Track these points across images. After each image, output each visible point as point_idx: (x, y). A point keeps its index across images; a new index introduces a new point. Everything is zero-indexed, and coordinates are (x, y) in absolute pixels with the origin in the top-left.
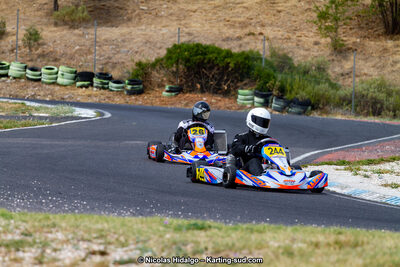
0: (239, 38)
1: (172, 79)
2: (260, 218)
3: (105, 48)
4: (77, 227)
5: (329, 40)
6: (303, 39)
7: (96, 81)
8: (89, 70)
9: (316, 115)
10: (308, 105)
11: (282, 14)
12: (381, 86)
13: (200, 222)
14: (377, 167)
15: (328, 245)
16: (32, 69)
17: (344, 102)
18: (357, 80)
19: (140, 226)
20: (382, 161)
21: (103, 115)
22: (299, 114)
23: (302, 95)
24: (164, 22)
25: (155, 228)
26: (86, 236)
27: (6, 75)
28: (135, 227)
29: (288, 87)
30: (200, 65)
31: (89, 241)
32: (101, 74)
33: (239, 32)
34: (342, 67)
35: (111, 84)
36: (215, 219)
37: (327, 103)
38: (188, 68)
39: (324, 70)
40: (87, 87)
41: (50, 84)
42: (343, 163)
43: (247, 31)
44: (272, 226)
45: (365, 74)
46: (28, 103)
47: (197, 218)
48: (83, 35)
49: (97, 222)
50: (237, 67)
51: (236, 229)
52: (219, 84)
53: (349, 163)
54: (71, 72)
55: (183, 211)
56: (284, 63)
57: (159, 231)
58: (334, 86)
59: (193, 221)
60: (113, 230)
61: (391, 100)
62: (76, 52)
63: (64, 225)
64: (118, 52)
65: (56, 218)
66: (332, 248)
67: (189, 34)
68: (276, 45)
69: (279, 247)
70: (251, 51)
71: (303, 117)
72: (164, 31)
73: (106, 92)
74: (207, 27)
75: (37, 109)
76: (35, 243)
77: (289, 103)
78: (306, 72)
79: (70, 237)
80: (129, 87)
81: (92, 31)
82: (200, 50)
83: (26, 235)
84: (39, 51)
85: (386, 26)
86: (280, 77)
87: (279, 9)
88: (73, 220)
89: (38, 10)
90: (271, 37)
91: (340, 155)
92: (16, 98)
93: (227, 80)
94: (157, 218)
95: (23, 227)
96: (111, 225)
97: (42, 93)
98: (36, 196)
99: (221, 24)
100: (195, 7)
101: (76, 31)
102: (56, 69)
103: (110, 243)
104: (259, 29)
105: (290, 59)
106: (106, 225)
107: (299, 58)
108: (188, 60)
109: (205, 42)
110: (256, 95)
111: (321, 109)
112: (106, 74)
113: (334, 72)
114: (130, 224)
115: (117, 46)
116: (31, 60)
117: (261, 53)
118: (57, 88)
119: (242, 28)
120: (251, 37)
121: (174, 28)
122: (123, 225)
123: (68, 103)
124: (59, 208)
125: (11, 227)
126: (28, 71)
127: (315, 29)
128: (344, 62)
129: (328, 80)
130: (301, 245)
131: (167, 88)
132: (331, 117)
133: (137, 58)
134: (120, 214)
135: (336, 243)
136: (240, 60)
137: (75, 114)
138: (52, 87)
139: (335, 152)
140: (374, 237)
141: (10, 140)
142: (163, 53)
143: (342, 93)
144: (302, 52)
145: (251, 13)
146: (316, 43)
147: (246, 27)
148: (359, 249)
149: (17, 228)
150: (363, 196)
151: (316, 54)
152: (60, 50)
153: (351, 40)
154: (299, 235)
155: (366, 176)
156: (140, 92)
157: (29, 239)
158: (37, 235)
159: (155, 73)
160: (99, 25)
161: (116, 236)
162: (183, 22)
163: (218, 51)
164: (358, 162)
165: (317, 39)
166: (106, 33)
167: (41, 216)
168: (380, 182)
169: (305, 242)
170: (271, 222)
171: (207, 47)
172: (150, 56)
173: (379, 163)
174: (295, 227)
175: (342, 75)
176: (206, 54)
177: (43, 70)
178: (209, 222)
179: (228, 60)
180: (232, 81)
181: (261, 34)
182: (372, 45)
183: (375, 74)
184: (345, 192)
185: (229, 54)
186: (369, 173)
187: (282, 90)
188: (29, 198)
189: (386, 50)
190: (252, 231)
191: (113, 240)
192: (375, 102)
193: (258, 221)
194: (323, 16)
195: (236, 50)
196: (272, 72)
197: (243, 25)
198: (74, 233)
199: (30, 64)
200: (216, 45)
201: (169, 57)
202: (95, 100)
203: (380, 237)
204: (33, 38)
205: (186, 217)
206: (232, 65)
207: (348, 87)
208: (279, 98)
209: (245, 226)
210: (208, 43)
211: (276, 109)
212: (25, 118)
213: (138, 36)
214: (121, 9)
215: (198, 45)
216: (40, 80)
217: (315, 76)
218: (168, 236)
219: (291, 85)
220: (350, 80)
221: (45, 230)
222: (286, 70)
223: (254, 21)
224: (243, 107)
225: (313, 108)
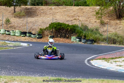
0: (72, 21)
3: (30, 24)
4: (22, 80)
5: (99, 21)
6: (91, 20)
7: (27, 34)
8: (25, 31)
9: (95, 44)
10: (93, 41)
11: (85, 13)
12: (116, 35)
13: (60, 78)
14: (114, 60)
17: (104, 40)
18: (108, 33)
20: (116, 58)
21: (30, 45)
22: (90, 44)
23: (91, 38)
24: (48, 16)
28: (40, 80)
29: (87, 36)
30: (60, 29)
32: (29, 32)
33: (71, 19)
34: (103, 29)
35: (32, 35)
36: (65, 77)
37: (99, 40)
38: (56, 30)
39: (98, 30)
40: (24, 36)
41: (13, 36)
42: (104, 59)
43: (74, 18)
45: (111, 31)
47: (59, 76)
48: (23, 20)
49: (28, 78)
50: (71, 30)
52: (65, 35)
53: (106, 59)
54: (20, 32)
55: (55, 75)
58: (101, 35)
59: (57, 78)
60: (33, 81)
61: (119, 39)
62: (21, 26)
63: (17, 79)
65: (15, 77)
67: (56, 19)
68: (83, 23)
70: (75, 25)
71: (91, 45)
72: (48, 19)
73: (31, 38)
74: (61, 17)
77: (87, 40)
78: (92, 31)
80: (38, 36)
81: (26, 19)
82: (59, 24)
84: (10, 25)
85: (117, 16)
86: (84, 32)
87: (84, 11)
88: (20, 78)
89: (9, 13)
90: (81, 20)
91: (103, 57)
92: (3, 40)
93: (68, 34)
94: (46, 77)
95: (5, 80)
96: (32, 79)
98: (9, 71)
99: (66, 16)
100: (58, 11)
101: (21, 19)
102: (15, 31)
104: (78, 18)
105: (87, 27)
106: (30, 79)
107: (90, 26)
108: (56, 28)
109: (61, 22)
110: (77, 38)
111: (97, 42)
113: (101, 31)
114: (38, 79)
116: (7, 28)
117: (78, 25)
118: (15, 37)
120: (75, 20)
121: (51, 18)
122: (36, 79)
123: (19, 42)
124: (16, 74)
125: (1, 80)
126: (6, 32)
127: (95, 17)
128: (104, 27)
129: (99, 33)
131: (49, 36)
132: (100, 45)
133: (40, 27)
134: (35, 76)
136: (72, 27)
137: (21, 45)
138: (14, 36)
140: (114, 82)
142: (48, 25)
143: (103, 37)
144: (91, 25)
145: (75, 13)
146: (95, 22)
149: (3, 81)
150: (111, 69)
151: (95, 25)
152: (16, 25)
153: (106, 20)
154: (91, 82)
155: (111, 63)
156: (41, 38)
159: (45, 32)
160: (28, 17)
162: (54, 16)
163: (65, 25)
164: (109, 59)
165: (96, 20)
166: (30, 19)
167: (10, 77)
168: (116, 65)
170: (82, 78)
171: (61, 24)
172: (44, 26)
173: (115, 59)
174: (89, 79)
175: (104, 31)
176: (61, 26)
177: (11, 31)
178: (63, 78)
179: (68, 27)
180: (70, 34)
181: (78, 19)
182: (113, 22)
183: (114, 31)
185: (68, 26)
186: (112, 62)
187: (85, 36)
188: (7, 71)
189: (117, 23)
192: (114, 40)
193: (78, 77)
194: (97, 13)
195: (70, 24)
196: (82, 31)
197: (73, 16)
198: (21, 82)
199: (7, 30)
200: (64, 23)
201: (50, 27)
203: (116, 82)
206: (69, 29)
207: (105, 35)
208: (84, 39)
209: (74, 79)
211: (83, 43)
213: (40, 20)
214: (35, 12)
215: (59, 23)
216: (10, 34)
217: (95, 32)
219: (88, 35)
220: (106, 33)
221: (12, 81)
222: (86, 30)
223: (76, 15)
224: (73, 42)
225: (95, 42)
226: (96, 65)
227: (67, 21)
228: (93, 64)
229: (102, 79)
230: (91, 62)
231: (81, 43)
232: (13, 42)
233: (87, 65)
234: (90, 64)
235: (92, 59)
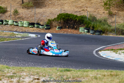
0: (80, 11)
1: (59, 25)
2: (87, 68)
3: (38, 15)
4: (30, 71)
5: (107, 11)
6: (100, 11)
7: (36, 25)
8: (33, 22)
9: (104, 35)
10: (101, 32)
11: (93, 4)
13: (68, 69)
14: (123, 51)
15: (108, 75)
16: (16, 22)
17: (113, 31)
18: (117, 24)
19: (49, 70)
21: (38, 36)
22: (99, 35)
23: (100, 29)
24: (56, 7)
25: (54, 71)
26: (33, 74)
27: (8, 24)
28: (48, 71)
30: (68, 20)
31: (34, 75)
32: (37, 23)
33: (80, 10)
34: (112, 20)
35: (40, 26)
36: (73, 68)
37: (107, 31)
38: (64, 21)
39: (106, 21)
40: (33, 27)
41: (21, 27)
42: (112, 50)
43: (82, 9)
44: (91, 70)
45: (119, 22)
46: (14, 33)
47: (67, 68)
48: (31, 11)
49: (36, 69)
51: (79, 71)
52: (74, 26)
53: (114, 50)
54: (28, 23)
56: (94, 19)
57: (55, 72)
58: (109, 26)
59: (66, 69)
60: (41, 72)
62: (29, 17)
63: (26, 70)
64: (42, 16)
65: (23, 68)
66: (109, 77)
67: (64, 10)
68: (91, 14)
69: (93, 76)
70: (83, 16)
72: (56, 9)
73: (39, 29)
74: (70, 8)
75: (17, 35)
76: (17, 76)
77: (95, 31)
78: (101, 22)
79: (28, 74)
80: (46, 27)
81: (34, 10)
83: (14, 74)
84: (18, 16)
86: (92, 23)
87: (92, 2)
88: (29, 69)
89: (17, 4)
90: (90, 11)
91: (111, 48)
92: (11, 31)
93: (76, 25)
94: (55, 68)
95: (13, 71)
96: (41, 70)
97: (19, 30)
99: (74, 7)
100: (66, 2)
101: (29, 10)
102: (23, 22)
103: (40, 76)
104: (86, 9)
105: (96, 18)
106: (39, 70)
107: (98, 17)
108: (64, 19)
109: (69, 13)
110: (85, 29)
111: (105, 33)
112: (39, 23)
113: (109, 22)
114: (46, 70)
115: (42, 14)
116: (15, 19)
117: (87, 16)
118: (23, 28)
119: (80, 8)
120: (83, 11)
121: (59, 9)
122: (44, 70)
123: (27, 32)
124: (24, 65)
125: (9, 71)
126: (14, 23)
127: (103, 8)
128: (112, 18)
129: (107, 24)
130: (99, 76)
131: (58, 27)
132: (109, 35)
133: (48, 18)
134: (43, 67)
135: (111, 75)
136: (80, 18)
137: (29, 36)
138: (22, 27)
139: (110, 46)
140: (122, 73)
141: (9, 44)
142: (56, 16)
143: (112, 28)
144: (99, 16)
145: (83, 4)
146: (104, 13)
147: (82, 8)
148: (118, 77)
149: (11, 71)
150: (119, 60)
151: (104, 16)
152: (24, 16)
153: (114, 11)
154: (99, 73)
155: (120, 54)
156: (49, 29)
157: (15, 75)
158: (18, 74)
159: (54, 23)
160: (36, 8)
161: (42, 74)
162: (62, 7)
163: (73, 16)
164: (117, 50)
165: (104, 11)
166: (38, 10)
167: (19, 68)
169: (101, 75)
170: (90, 69)
171: (70, 14)
172: (52, 17)
174: (98, 70)
175: (112, 22)
176: (69, 16)
177: (19, 22)
178: (71, 69)
179: (76, 18)
180: (78, 25)
181: (86, 10)
182: (121, 13)
183: (122, 22)
184: (113, 59)
185: (77, 16)
186: (120, 53)
187: (93, 27)
188: (15, 62)
190: (84, 71)
191: (41, 75)
192: (122, 30)
193: (86, 68)
194: (106, 4)
195: (79, 15)
196: (90, 22)
197: (81, 7)
198: (29, 73)
199: (15, 21)
200: (73, 14)
201: (58, 18)
202: (35, 31)
204: (16, 12)
205: (64, 67)
206: (78, 20)
207: (114, 26)
208: (92, 30)
209: (82, 70)
210: (70, 13)
211: (91, 33)
212: (14, 37)
213: (48, 11)
214: (43, 3)
215: (67, 14)
216: (18, 25)
217: (103, 23)
218: (58, 73)
219: (96, 26)
220: (114, 24)
221: (20, 72)
222: (94, 21)
223: (84, 6)
224: (81, 33)
225: (103, 33)
226: (104, 56)
227: (75, 12)
228: (101, 55)
229: (111, 70)
230: (100, 53)
231: (89, 34)
232: (21, 33)
233: (96, 56)
234: (99, 55)
235: (101, 50)
